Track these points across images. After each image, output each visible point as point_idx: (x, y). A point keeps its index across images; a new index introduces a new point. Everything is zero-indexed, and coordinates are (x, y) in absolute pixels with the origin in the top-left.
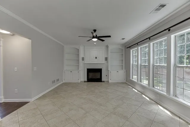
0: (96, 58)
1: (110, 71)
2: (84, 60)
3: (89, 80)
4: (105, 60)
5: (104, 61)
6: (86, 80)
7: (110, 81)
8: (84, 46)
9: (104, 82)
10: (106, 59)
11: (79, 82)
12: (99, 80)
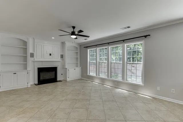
0: (50, 55)
1: (68, 69)
2: (33, 57)
3: (41, 82)
4: (61, 58)
5: (59, 59)
6: (37, 82)
7: (68, 80)
8: (34, 39)
9: (60, 81)
10: (62, 56)
11: (29, 86)
12: (54, 80)
